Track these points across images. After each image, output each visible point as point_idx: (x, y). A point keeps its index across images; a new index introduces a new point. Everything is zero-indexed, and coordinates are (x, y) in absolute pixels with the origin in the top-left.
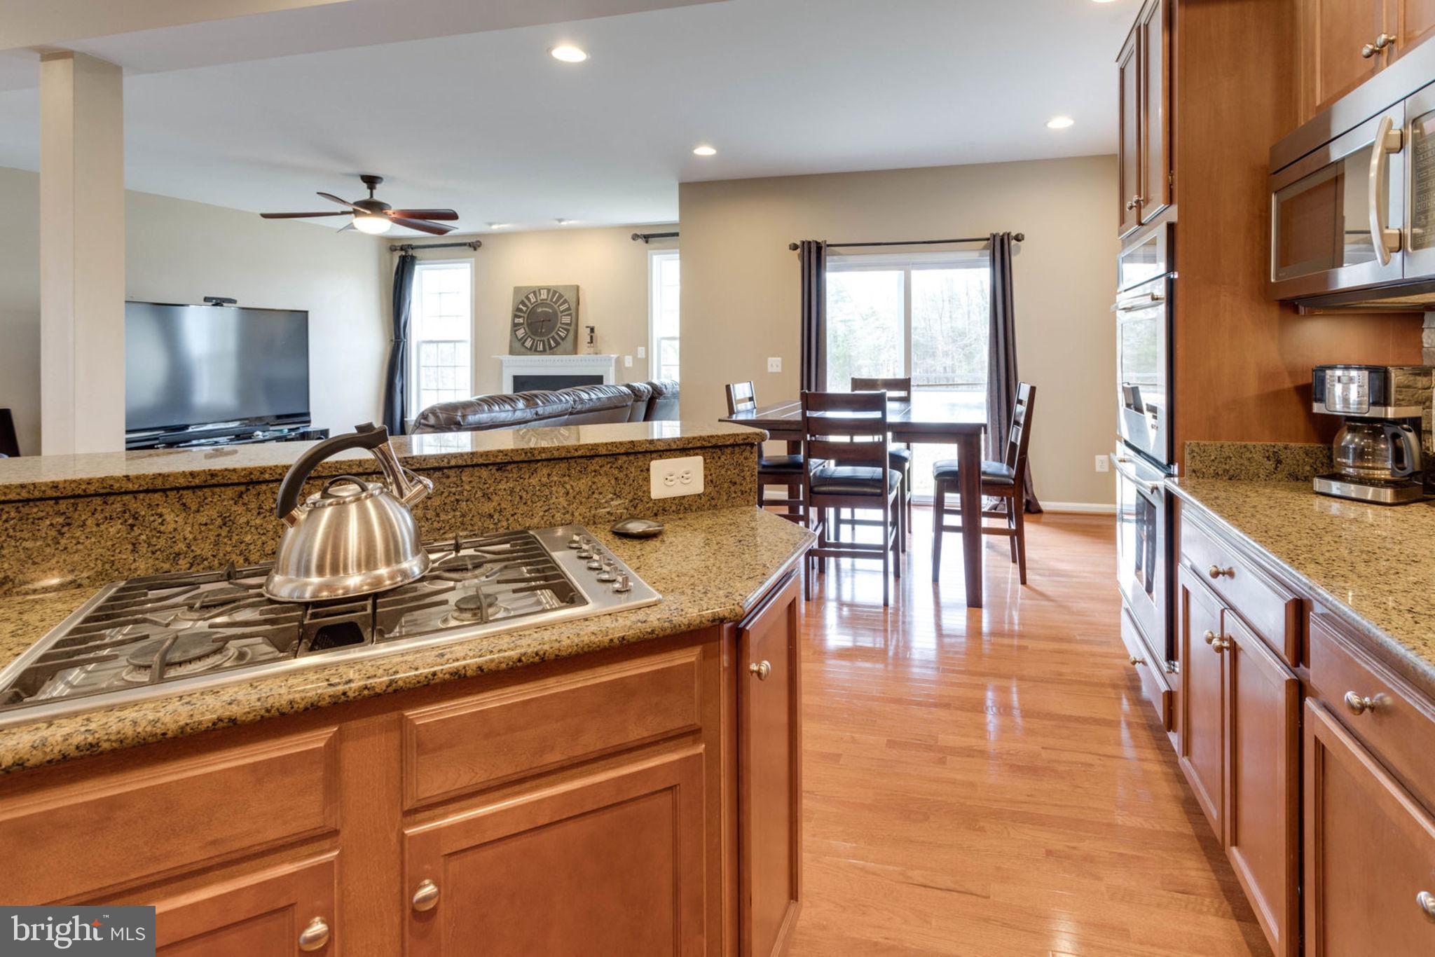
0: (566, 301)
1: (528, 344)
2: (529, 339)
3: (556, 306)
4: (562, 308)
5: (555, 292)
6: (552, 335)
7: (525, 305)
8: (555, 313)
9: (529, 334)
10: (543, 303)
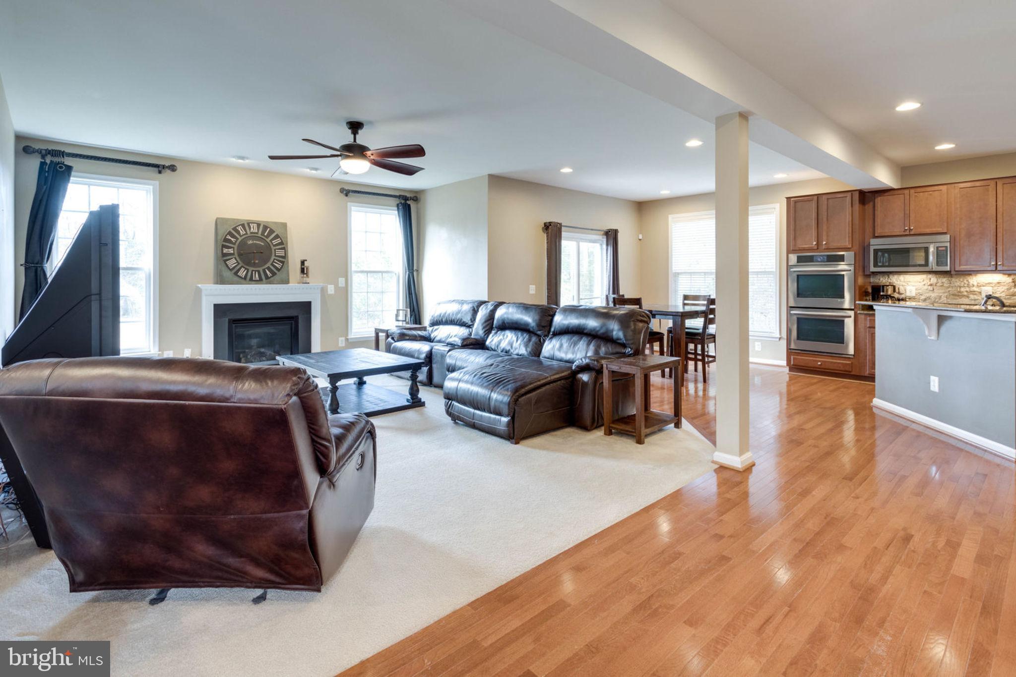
0: (277, 237)
1: (242, 273)
2: (243, 269)
3: (268, 240)
4: (275, 242)
5: (265, 227)
6: (266, 266)
7: (233, 236)
8: (268, 247)
9: (241, 264)
10: (254, 236)
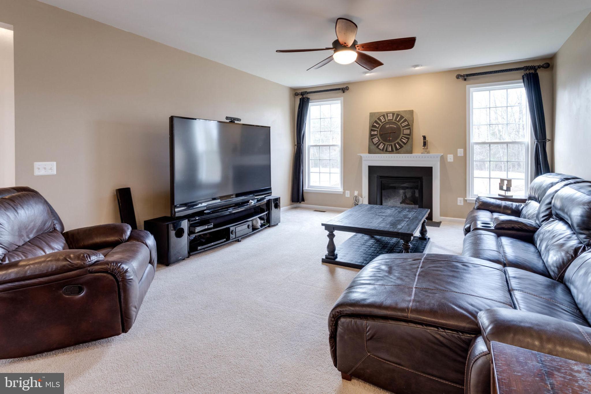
0: (405, 120)
1: (381, 146)
2: (382, 144)
3: (399, 124)
4: (403, 125)
5: (398, 115)
6: (397, 141)
7: (377, 123)
8: (399, 129)
9: (381, 141)
10: (390, 122)
